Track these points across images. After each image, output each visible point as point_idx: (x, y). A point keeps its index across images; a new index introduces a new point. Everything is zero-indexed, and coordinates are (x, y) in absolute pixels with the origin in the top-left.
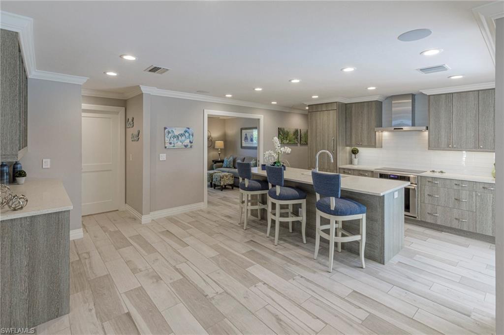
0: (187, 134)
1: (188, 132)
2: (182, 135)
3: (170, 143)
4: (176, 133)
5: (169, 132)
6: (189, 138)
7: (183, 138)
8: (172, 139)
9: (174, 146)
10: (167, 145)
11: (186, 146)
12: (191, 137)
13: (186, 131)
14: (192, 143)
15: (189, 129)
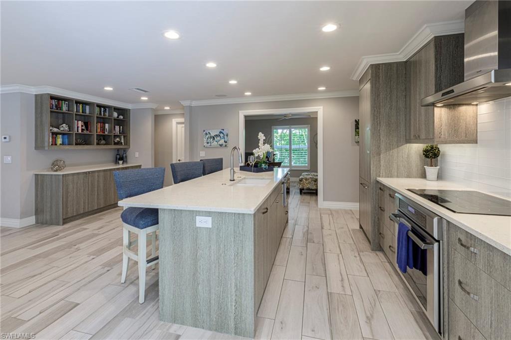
0: (222, 135)
1: (223, 133)
2: (217, 136)
3: (208, 143)
4: (213, 134)
5: (206, 134)
6: (224, 138)
7: (219, 138)
8: (209, 139)
9: (211, 145)
10: (205, 144)
11: (221, 145)
12: (226, 137)
13: (221, 132)
14: (226, 142)
15: (223, 130)
